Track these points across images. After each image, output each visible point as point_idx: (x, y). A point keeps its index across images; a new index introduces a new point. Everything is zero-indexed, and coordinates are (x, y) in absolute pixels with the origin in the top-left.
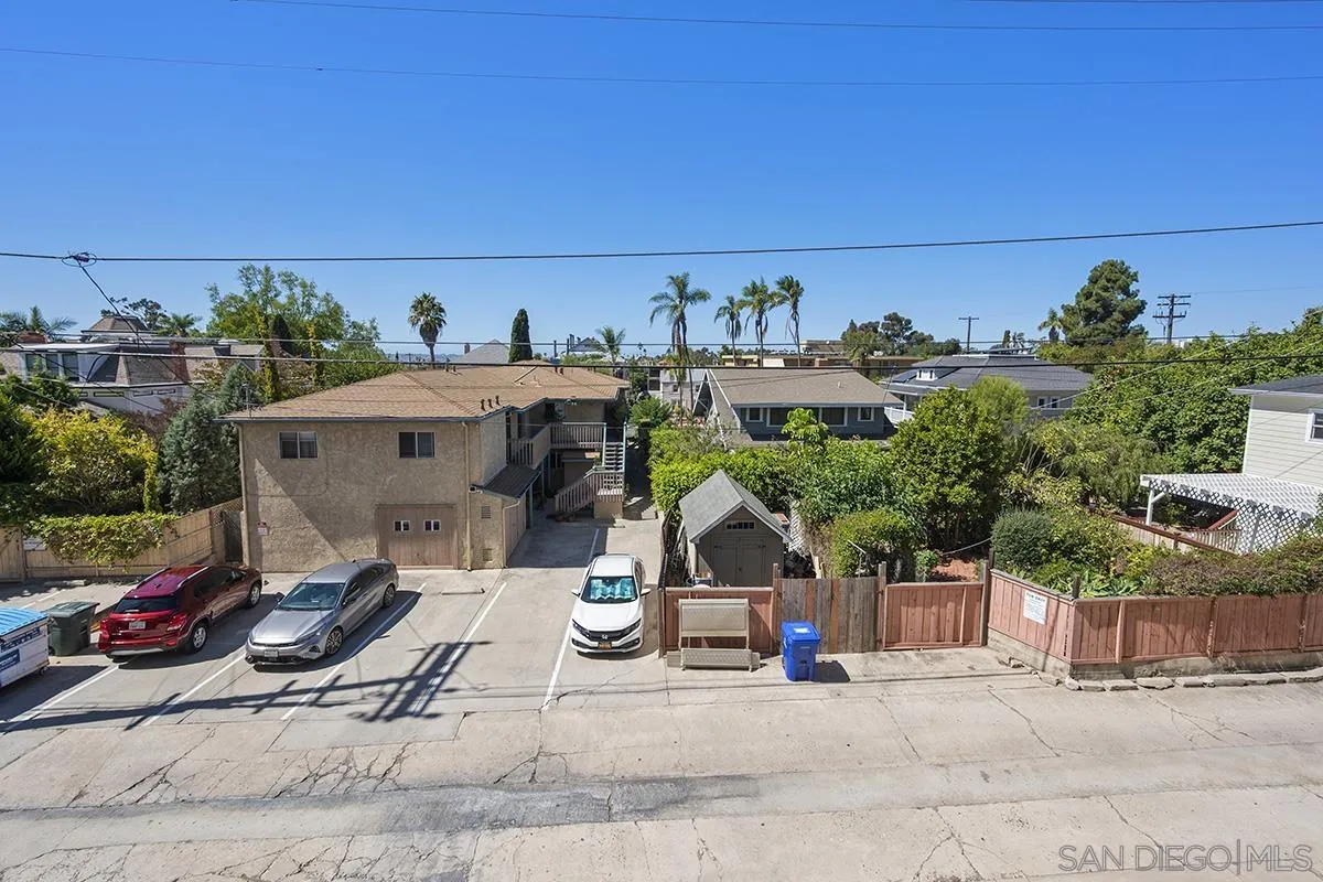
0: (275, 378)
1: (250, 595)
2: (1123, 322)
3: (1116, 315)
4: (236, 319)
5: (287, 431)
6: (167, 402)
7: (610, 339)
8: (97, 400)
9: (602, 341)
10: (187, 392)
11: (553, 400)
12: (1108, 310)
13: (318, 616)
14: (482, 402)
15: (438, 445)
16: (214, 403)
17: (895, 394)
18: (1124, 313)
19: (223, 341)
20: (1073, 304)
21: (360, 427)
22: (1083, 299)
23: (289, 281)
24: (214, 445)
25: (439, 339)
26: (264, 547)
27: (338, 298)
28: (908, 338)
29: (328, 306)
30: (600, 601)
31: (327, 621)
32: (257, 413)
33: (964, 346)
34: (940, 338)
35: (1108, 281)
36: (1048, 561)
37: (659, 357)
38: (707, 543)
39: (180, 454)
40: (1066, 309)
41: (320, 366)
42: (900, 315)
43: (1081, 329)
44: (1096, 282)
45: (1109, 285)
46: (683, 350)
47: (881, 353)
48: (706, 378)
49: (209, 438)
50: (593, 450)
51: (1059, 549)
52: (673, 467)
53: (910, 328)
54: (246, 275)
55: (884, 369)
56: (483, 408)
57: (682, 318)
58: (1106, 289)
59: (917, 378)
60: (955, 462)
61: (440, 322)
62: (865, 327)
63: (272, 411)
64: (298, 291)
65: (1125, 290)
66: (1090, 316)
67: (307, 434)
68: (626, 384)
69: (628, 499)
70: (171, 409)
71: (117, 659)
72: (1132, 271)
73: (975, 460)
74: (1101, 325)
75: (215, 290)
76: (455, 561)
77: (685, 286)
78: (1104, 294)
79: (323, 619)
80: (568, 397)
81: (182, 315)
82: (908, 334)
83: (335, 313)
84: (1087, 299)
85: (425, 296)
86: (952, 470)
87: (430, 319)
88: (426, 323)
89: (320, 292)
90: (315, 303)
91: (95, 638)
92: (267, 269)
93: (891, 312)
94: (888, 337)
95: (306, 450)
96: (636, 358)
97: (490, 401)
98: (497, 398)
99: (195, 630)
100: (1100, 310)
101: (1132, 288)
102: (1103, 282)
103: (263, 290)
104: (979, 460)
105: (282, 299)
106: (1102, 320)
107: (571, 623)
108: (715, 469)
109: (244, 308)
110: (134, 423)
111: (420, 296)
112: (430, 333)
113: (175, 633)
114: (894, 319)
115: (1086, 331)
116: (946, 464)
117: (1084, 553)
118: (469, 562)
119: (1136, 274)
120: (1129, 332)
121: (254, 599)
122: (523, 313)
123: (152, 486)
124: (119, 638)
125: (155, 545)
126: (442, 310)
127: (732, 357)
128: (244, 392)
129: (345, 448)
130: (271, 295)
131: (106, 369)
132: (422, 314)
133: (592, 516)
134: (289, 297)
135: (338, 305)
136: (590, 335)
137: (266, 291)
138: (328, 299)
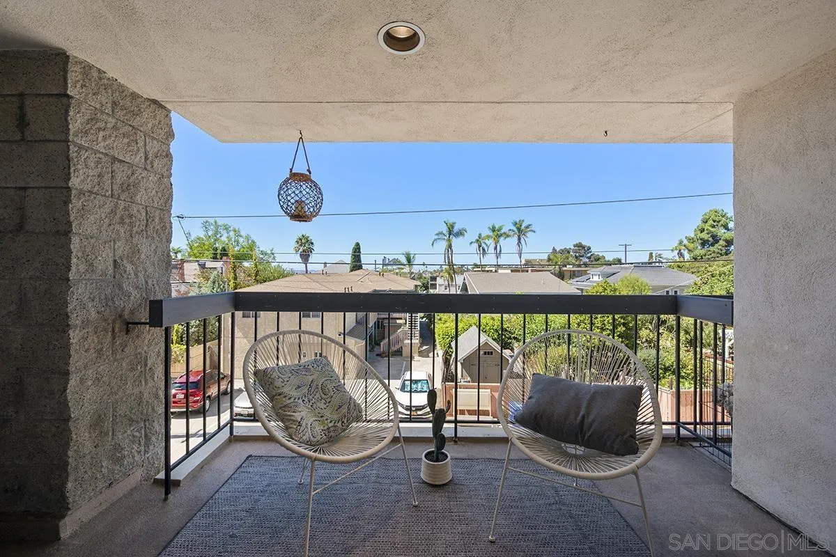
0: (235, 278)
1: (227, 388)
2: (726, 246)
3: (722, 242)
7: (408, 259)
9: (404, 261)
11: (379, 290)
12: (716, 240)
14: (345, 289)
17: (578, 289)
18: (726, 241)
20: (693, 236)
22: (699, 232)
23: (227, 228)
25: (310, 260)
27: (253, 237)
28: (589, 258)
29: (248, 242)
30: (410, 392)
33: (623, 261)
34: (610, 257)
35: (714, 221)
36: (664, 377)
37: (435, 271)
38: (467, 362)
40: (689, 239)
41: (257, 273)
42: (584, 243)
43: (699, 251)
44: (706, 222)
45: (715, 224)
46: (451, 264)
47: (571, 266)
48: (464, 279)
50: (401, 319)
51: (670, 370)
52: (448, 325)
53: (591, 252)
54: (206, 226)
55: (573, 275)
56: (345, 292)
57: (450, 246)
58: (713, 227)
59: (591, 279)
60: (609, 323)
61: (311, 250)
62: (562, 252)
64: (232, 234)
65: (726, 227)
66: (704, 243)
68: (418, 283)
69: (421, 347)
73: (620, 322)
74: (712, 248)
75: (189, 234)
77: (453, 227)
78: (713, 230)
80: (387, 288)
82: (589, 255)
83: (252, 246)
84: (701, 232)
85: (303, 236)
86: (607, 327)
87: (305, 248)
88: (303, 251)
89: (244, 234)
90: (241, 240)
92: (216, 222)
93: (578, 242)
94: (576, 257)
96: (421, 272)
97: (348, 289)
98: (352, 287)
100: (711, 239)
102: (711, 222)
103: (215, 234)
104: (622, 321)
105: (224, 239)
106: (712, 245)
108: (471, 326)
111: (300, 236)
112: (305, 256)
113: (196, 401)
114: (580, 246)
115: (703, 252)
116: (604, 324)
117: (685, 373)
120: (730, 252)
122: (358, 244)
123: (177, 332)
125: (179, 361)
126: (312, 243)
127: (480, 269)
130: (218, 236)
132: (301, 245)
133: (401, 355)
134: (227, 237)
135: (253, 242)
136: (396, 257)
137: (216, 234)
138: (248, 238)
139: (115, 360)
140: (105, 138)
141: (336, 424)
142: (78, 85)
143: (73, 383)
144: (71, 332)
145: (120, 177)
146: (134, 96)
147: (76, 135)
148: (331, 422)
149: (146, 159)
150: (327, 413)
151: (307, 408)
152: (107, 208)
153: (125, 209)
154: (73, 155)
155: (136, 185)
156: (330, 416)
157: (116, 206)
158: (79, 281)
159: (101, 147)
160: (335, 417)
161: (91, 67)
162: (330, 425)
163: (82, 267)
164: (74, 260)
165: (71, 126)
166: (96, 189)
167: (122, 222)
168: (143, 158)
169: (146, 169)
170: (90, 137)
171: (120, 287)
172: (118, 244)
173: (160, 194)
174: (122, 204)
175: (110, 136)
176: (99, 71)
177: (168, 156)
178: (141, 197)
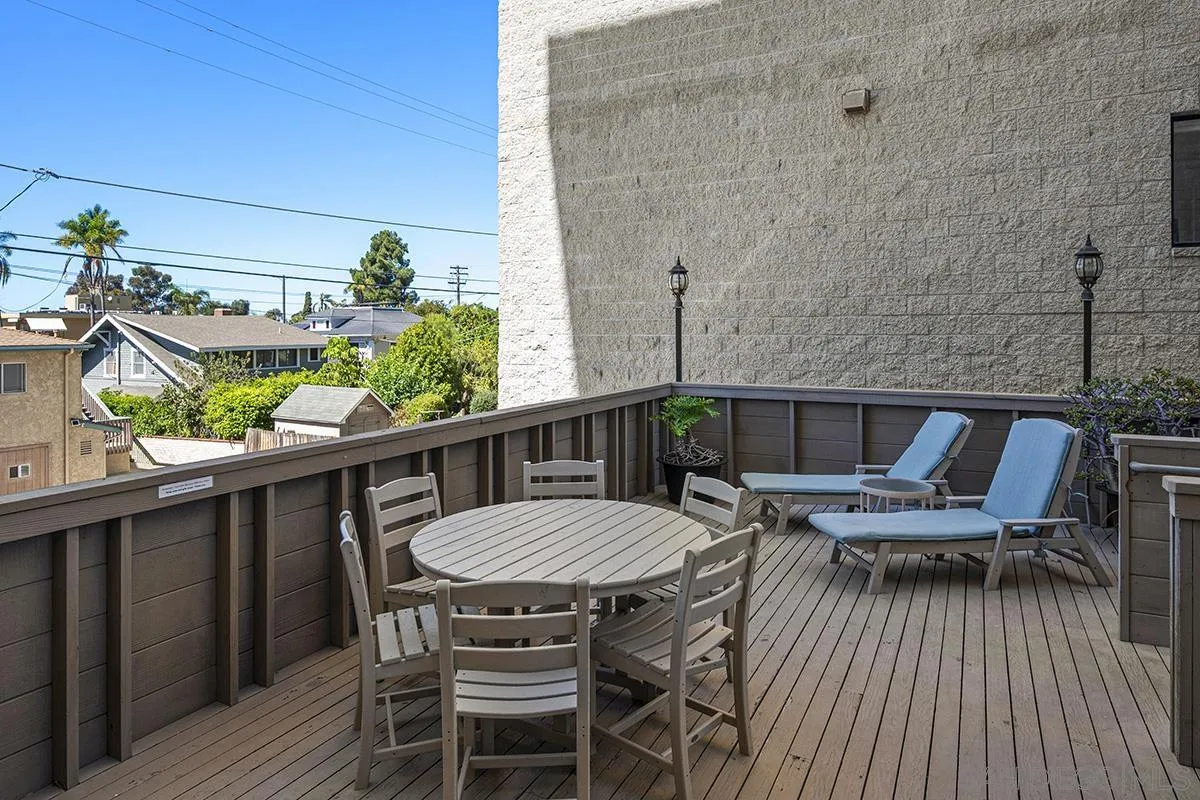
2: (401, 288)
3: (396, 281)
12: (389, 276)
15: (29, 377)
18: (400, 279)
20: (359, 268)
22: (368, 264)
28: (168, 299)
35: (387, 249)
38: (347, 424)
40: (353, 273)
44: (377, 250)
45: (388, 254)
58: (386, 257)
59: (311, 329)
65: (400, 260)
72: (403, 242)
78: (385, 261)
82: (167, 293)
94: (140, 297)
100: (384, 276)
101: (405, 257)
106: (386, 284)
119: (406, 245)
120: (406, 297)
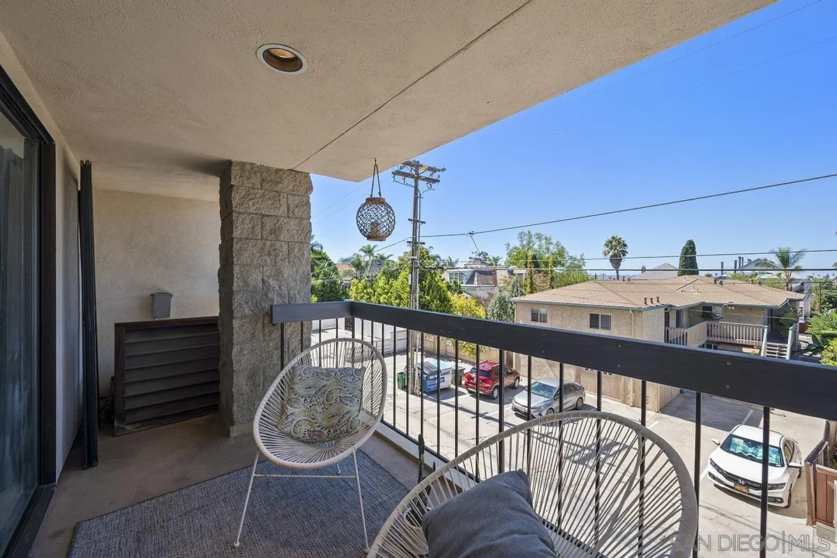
0: (532, 284)
1: (515, 383)
4: (517, 257)
5: (535, 308)
6: (489, 293)
7: (785, 260)
8: (467, 292)
9: (777, 262)
10: (497, 290)
11: (710, 304)
13: (543, 399)
14: (646, 299)
15: (613, 323)
16: (506, 294)
19: (511, 267)
21: (568, 308)
23: (539, 237)
24: (505, 312)
26: (522, 363)
27: (563, 244)
29: (558, 248)
30: (740, 455)
31: (547, 403)
32: (523, 298)
39: (493, 315)
41: (552, 279)
49: (503, 309)
50: (752, 346)
54: (520, 235)
56: (646, 303)
61: (624, 253)
63: (529, 298)
64: (543, 242)
67: (543, 311)
70: (491, 295)
71: (470, 392)
75: (508, 245)
76: (622, 397)
79: (545, 401)
80: (726, 302)
81: (496, 257)
83: (561, 252)
85: (613, 238)
87: (617, 251)
88: (614, 255)
89: (554, 241)
90: (551, 247)
91: (463, 382)
92: (529, 232)
95: (542, 318)
97: (651, 299)
98: (658, 298)
99: (494, 390)
105: (536, 247)
107: (709, 461)
109: (520, 252)
110: (479, 301)
111: (610, 238)
112: (616, 261)
113: (487, 388)
118: (631, 400)
121: (516, 385)
122: (691, 243)
124: (471, 383)
125: (482, 351)
126: (625, 245)
128: (518, 289)
129: (561, 319)
130: (531, 245)
131: (471, 280)
132: (611, 249)
134: (539, 245)
135: (563, 248)
136: (762, 257)
137: (529, 243)
138: (557, 245)
139: (264, 341)
140: (254, 204)
141: (322, 430)
142: (237, 177)
143: (235, 349)
144: (234, 321)
145: (268, 226)
146: (278, 171)
147: (236, 207)
148: (318, 427)
149: (288, 210)
150: (319, 418)
151: (305, 406)
152: (259, 246)
153: (272, 246)
154: (234, 219)
155: (280, 228)
156: (320, 420)
157: (264, 245)
158: (239, 292)
159: (252, 210)
160: (325, 424)
161: (244, 164)
162: (317, 429)
163: (241, 284)
164: (235, 280)
165: (233, 203)
166: (250, 237)
167: (269, 254)
168: (286, 210)
169: (288, 217)
170: (244, 206)
171: (266, 295)
172: (265, 268)
173: (300, 232)
174: (269, 243)
175: (258, 202)
176: (251, 164)
177: (308, 204)
178: (284, 236)
